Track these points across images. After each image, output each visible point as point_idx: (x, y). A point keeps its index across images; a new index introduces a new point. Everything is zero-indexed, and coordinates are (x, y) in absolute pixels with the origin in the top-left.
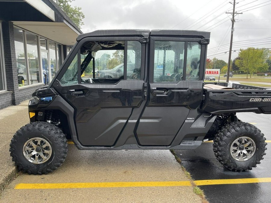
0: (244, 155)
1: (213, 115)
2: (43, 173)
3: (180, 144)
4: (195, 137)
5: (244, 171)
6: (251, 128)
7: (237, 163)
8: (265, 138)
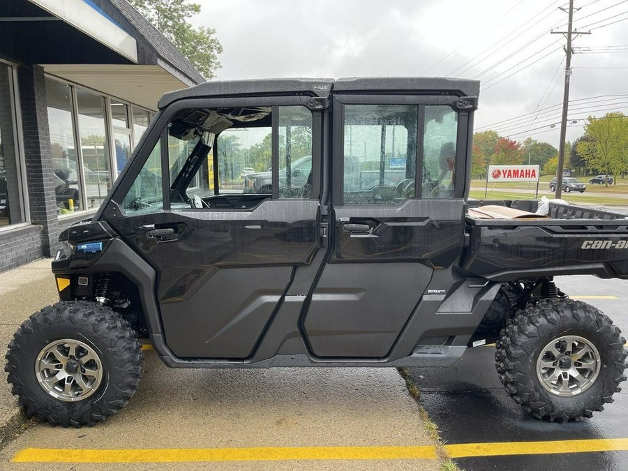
0: (572, 380)
1: (492, 283)
2: (82, 423)
3: (411, 354)
4: (449, 338)
5: (572, 420)
6: (588, 314)
7: (554, 400)
8: (622, 338)
